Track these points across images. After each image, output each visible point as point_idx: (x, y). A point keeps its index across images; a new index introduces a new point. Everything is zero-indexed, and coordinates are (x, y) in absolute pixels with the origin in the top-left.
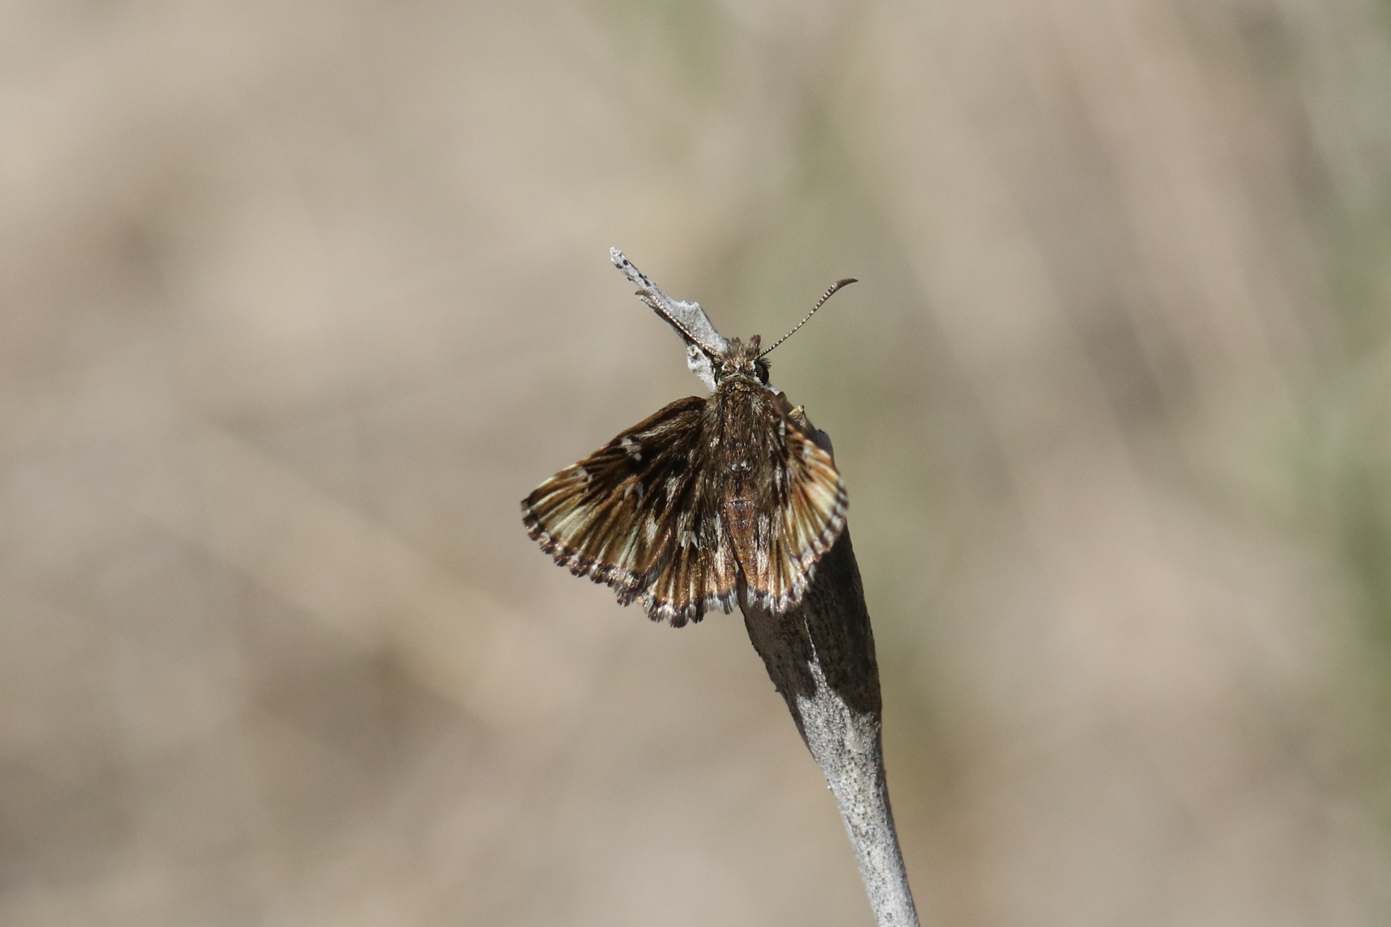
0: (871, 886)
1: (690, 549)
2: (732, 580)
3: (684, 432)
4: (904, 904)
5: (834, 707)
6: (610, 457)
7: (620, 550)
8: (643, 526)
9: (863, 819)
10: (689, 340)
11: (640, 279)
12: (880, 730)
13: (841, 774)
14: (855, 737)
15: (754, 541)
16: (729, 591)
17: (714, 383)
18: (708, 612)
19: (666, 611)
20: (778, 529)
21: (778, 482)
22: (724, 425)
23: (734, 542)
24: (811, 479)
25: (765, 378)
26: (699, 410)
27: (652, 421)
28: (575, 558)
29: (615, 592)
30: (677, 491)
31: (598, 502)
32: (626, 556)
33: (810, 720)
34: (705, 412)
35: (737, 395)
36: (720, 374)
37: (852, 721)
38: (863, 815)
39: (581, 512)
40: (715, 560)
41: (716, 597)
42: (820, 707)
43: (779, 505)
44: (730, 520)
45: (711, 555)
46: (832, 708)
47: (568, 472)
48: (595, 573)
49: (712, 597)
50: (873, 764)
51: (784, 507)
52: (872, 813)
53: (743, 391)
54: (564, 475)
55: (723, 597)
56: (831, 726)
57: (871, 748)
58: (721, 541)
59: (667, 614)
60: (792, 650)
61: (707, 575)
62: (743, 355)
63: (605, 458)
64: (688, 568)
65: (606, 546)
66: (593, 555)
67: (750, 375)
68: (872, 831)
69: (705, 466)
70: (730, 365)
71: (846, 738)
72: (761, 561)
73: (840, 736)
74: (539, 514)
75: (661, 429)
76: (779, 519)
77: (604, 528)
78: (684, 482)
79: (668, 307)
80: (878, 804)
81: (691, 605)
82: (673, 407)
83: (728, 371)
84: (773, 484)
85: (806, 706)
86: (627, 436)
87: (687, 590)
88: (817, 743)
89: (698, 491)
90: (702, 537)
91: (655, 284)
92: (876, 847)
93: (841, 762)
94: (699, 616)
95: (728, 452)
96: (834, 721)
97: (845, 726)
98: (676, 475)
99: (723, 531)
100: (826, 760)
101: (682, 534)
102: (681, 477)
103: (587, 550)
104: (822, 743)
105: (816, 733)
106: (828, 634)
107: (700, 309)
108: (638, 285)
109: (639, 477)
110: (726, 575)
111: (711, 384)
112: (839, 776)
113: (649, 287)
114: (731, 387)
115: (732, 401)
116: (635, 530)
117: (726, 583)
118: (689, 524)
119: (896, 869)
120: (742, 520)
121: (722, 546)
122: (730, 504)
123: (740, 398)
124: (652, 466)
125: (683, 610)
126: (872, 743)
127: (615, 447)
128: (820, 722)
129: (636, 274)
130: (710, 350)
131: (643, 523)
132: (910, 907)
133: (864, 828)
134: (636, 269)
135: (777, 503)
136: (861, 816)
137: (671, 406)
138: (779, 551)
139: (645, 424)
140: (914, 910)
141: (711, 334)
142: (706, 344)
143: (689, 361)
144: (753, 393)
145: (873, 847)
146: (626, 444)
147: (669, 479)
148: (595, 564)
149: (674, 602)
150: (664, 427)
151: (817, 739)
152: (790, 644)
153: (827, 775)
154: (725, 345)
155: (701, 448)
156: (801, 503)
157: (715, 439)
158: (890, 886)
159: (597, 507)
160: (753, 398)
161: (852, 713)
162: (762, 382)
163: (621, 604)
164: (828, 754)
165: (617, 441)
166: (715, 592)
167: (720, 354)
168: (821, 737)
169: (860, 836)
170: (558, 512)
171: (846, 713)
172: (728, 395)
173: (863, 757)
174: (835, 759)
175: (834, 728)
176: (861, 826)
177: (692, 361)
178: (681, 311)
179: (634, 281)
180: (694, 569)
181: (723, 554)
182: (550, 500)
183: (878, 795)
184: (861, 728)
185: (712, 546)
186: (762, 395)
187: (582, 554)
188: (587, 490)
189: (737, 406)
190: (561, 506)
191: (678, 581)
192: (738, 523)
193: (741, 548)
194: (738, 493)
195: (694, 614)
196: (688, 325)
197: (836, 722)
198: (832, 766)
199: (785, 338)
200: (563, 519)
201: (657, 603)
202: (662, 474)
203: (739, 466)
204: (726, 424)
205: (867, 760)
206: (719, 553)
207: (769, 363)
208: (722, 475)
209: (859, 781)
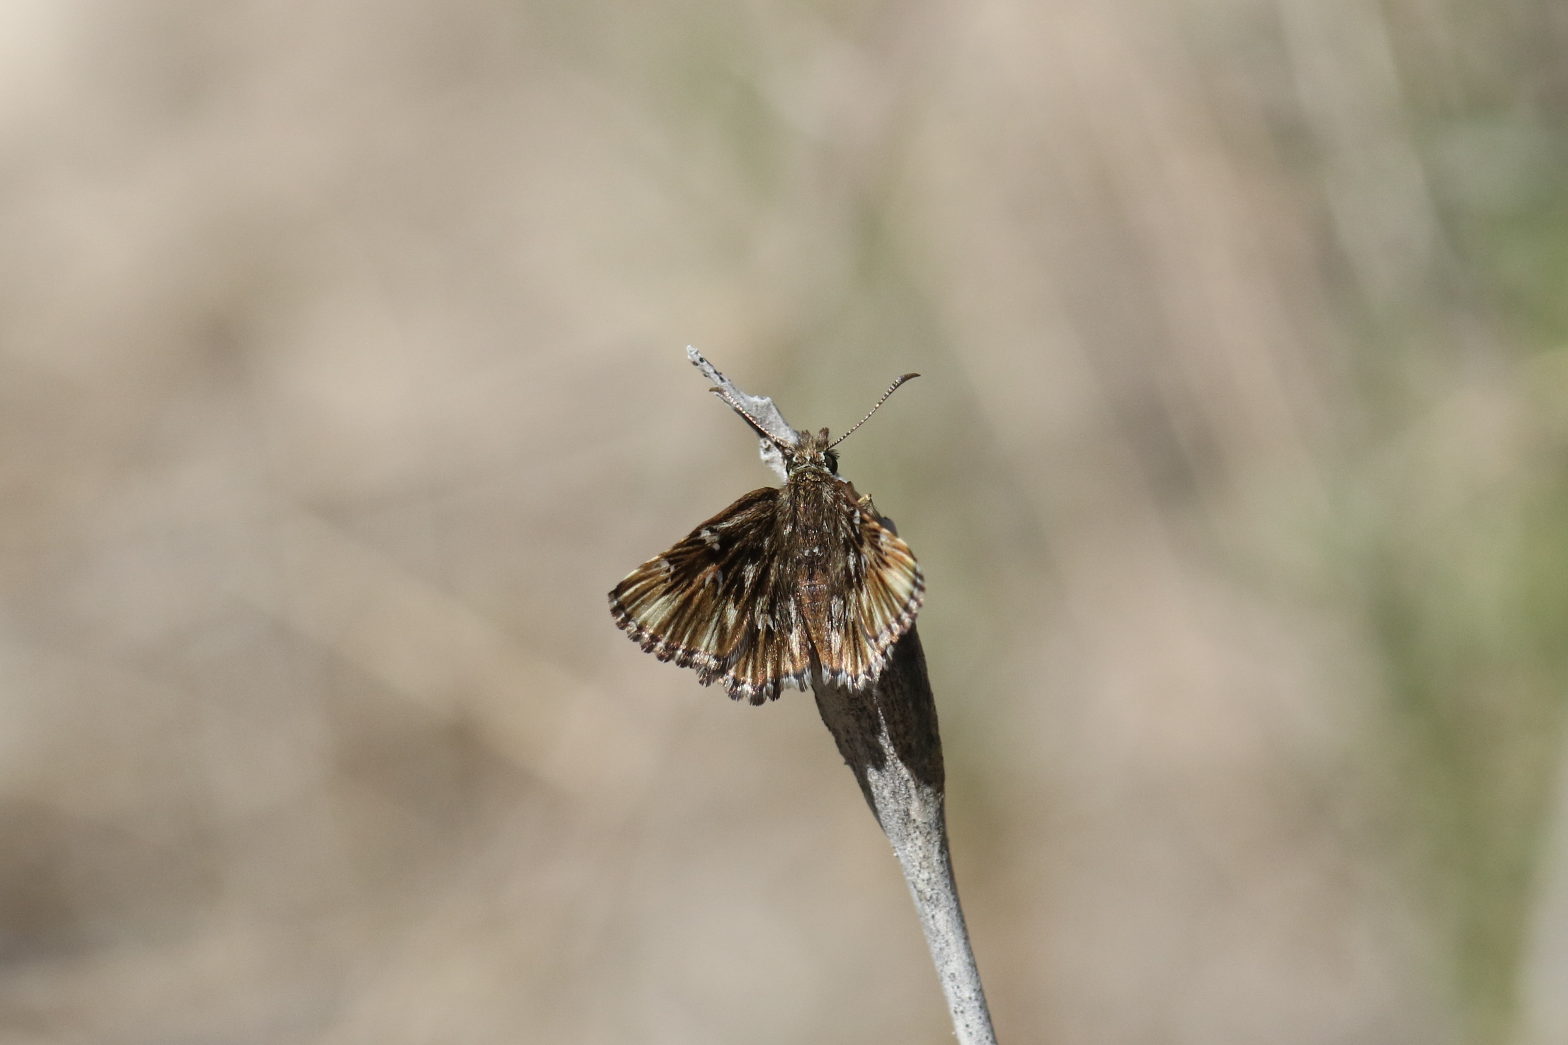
0: (935, 948)
1: (767, 631)
2: (806, 659)
3: (759, 521)
4: (966, 964)
5: (900, 779)
6: (691, 548)
7: (703, 636)
8: (724, 611)
9: (928, 884)
10: (762, 434)
11: (715, 375)
12: (943, 800)
13: (907, 842)
14: (920, 807)
15: (828, 621)
16: (804, 669)
17: (785, 473)
18: (785, 689)
19: (746, 690)
20: (853, 612)
21: (852, 567)
22: (797, 513)
23: (807, 623)
24: (887, 565)
25: (834, 468)
26: (772, 500)
27: (729, 512)
28: (661, 645)
29: (697, 673)
30: (754, 577)
31: (680, 591)
32: (708, 641)
33: (878, 791)
34: (778, 502)
35: (809, 485)
36: (792, 466)
37: (917, 792)
38: (928, 880)
39: (665, 601)
40: (790, 641)
41: (792, 675)
42: (887, 779)
43: (853, 588)
44: (803, 603)
45: (787, 637)
46: (898, 779)
47: (652, 563)
48: (680, 658)
49: (788, 676)
50: (937, 833)
51: (859, 591)
52: (936, 879)
53: (814, 481)
54: (647, 567)
55: (798, 676)
56: (897, 797)
57: (935, 817)
58: (796, 622)
59: (746, 693)
60: (860, 726)
61: (783, 655)
62: (812, 447)
63: (686, 549)
64: (765, 648)
65: (690, 631)
66: (678, 641)
67: (820, 465)
68: (936, 895)
69: (779, 552)
70: (801, 457)
71: (911, 808)
72: (835, 641)
73: (906, 806)
74: (626, 605)
75: (737, 519)
76: (854, 601)
77: (687, 615)
78: (761, 569)
79: (742, 401)
80: (942, 870)
81: (768, 684)
82: (748, 498)
83: (799, 463)
84: (847, 568)
85: (874, 778)
86: (706, 528)
87: (765, 669)
88: (884, 813)
89: (772, 576)
90: (777, 620)
91: (729, 380)
92: (940, 911)
93: (907, 831)
94: (776, 694)
95: (801, 538)
96: (900, 792)
97: (910, 797)
98: (753, 562)
99: (797, 613)
100: (893, 828)
101: (759, 617)
102: (757, 564)
103: (672, 637)
104: (889, 812)
105: (882, 803)
106: (894, 710)
107: (771, 403)
108: (714, 381)
109: (718, 566)
110: (800, 654)
111: (783, 474)
112: (904, 844)
113: (724, 383)
114: (802, 477)
115: (804, 490)
116: (716, 615)
117: (800, 663)
118: (765, 608)
119: (959, 931)
120: (815, 603)
121: (797, 628)
122: (803, 588)
123: (812, 487)
124: (730, 554)
125: (761, 690)
126: (936, 812)
127: (695, 538)
128: (886, 793)
129: (712, 371)
130: (782, 443)
131: (724, 608)
132: (972, 967)
133: (928, 892)
134: (712, 366)
135: (850, 586)
136: (926, 882)
137: (747, 498)
138: (855, 632)
139: (722, 516)
140: (976, 970)
141: (782, 428)
142: (778, 437)
143: (762, 452)
144: (824, 483)
145: (937, 911)
146: (705, 535)
147: (746, 566)
148: (680, 649)
149: (753, 681)
150: (740, 518)
151: (884, 809)
152: (858, 719)
153: (894, 843)
154: (796, 438)
155: (775, 535)
156: (877, 587)
157: (788, 527)
158: (953, 948)
159: (680, 596)
160: (824, 487)
161: (917, 784)
162: (831, 472)
163: (703, 684)
164: (893, 822)
165: (697, 532)
166: (791, 671)
167: (792, 447)
168: (887, 807)
169: (924, 900)
170: (643, 602)
171: (911, 784)
172: (799, 485)
173: (927, 826)
174: (901, 828)
175: (900, 798)
176: (926, 891)
177: (765, 453)
178: (754, 406)
179: (710, 377)
180: (771, 650)
181: (797, 635)
182: (636, 590)
183: (942, 862)
184: (925, 798)
185: (787, 628)
186: (833, 484)
187: (668, 641)
188: (669, 580)
189: (809, 495)
190: (645, 596)
191: (756, 661)
192: (811, 605)
193: (814, 629)
194: (811, 577)
195: (771, 693)
196: (761, 419)
197: (902, 793)
198: (898, 835)
199: (852, 430)
200: (648, 609)
201: (736, 683)
202: (739, 562)
203: (811, 552)
204: (799, 512)
205: (931, 829)
206: (793, 634)
207: (838, 454)
208: (795, 560)
209: (923, 849)
